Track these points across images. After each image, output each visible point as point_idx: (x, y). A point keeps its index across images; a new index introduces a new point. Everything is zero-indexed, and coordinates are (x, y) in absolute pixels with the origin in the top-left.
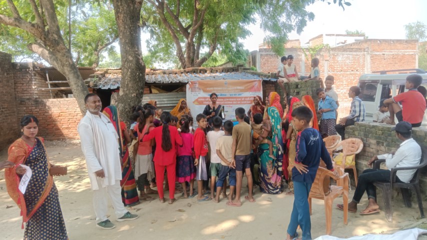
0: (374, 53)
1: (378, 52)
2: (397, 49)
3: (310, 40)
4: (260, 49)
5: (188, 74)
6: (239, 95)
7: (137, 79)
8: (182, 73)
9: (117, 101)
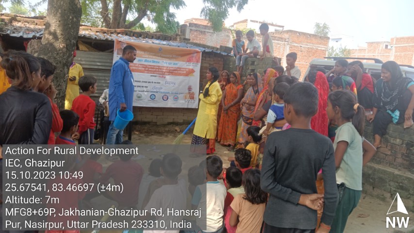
0: (293, 44)
1: (296, 43)
2: (312, 43)
3: (235, 24)
4: (190, 24)
5: (119, 35)
6: (174, 64)
7: (69, 25)
8: (112, 33)
9: (37, 52)
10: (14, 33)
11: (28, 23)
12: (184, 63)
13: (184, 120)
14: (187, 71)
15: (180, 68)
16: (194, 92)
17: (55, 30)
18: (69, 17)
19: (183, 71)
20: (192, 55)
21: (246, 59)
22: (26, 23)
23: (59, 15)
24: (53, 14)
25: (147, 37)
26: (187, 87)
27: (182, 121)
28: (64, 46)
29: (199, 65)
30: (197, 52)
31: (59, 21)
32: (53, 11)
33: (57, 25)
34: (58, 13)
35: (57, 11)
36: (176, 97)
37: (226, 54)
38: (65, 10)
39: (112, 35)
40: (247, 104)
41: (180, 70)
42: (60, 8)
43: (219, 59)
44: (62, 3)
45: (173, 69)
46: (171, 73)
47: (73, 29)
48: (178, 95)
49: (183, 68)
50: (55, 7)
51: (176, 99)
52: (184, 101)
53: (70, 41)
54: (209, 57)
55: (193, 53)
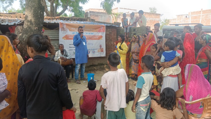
4: (90, 12)
5: (57, 20)
6: (92, 34)
7: (39, 16)
8: (53, 19)
9: (21, 33)
10: (3, 23)
11: (7, 17)
12: (97, 32)
13: (98, 63)
14: (98, 37)
15: (95, 36)
16: (103, 48)
17: (31, 20)
18: (38, 12)
19: (97, 37)
20: (100, 28)
21: (130, 28)
22: (6, 17)
23: (32, 11)
24: (29, 11)
25: (72, 20)
26: (99, 46)
27: (97, 64)
28: (37, 28)
29: (105, 33)
30: (103, 26)
31: (33, 14)
32: (29, 9)
33: (32, 17)
34: (32, 10)
35: (32, 8)
36: (94, 51)
37: (118, 26)
38: (36, 8)
39: (53, 20)
40: (136, 53)
41: (95, 37)
42: (33, 7)
43: (114, 29)
44: (34, 4)
45: (91, 36)
46: (90, 38)
47: (41, 18)
48: (94, 50)
49: (97, 36)
50: (30, 7)
51: (94, 52)
52: (98, 53)
53: (40, 25)
54: (109, 29)
55: (101, 27)
